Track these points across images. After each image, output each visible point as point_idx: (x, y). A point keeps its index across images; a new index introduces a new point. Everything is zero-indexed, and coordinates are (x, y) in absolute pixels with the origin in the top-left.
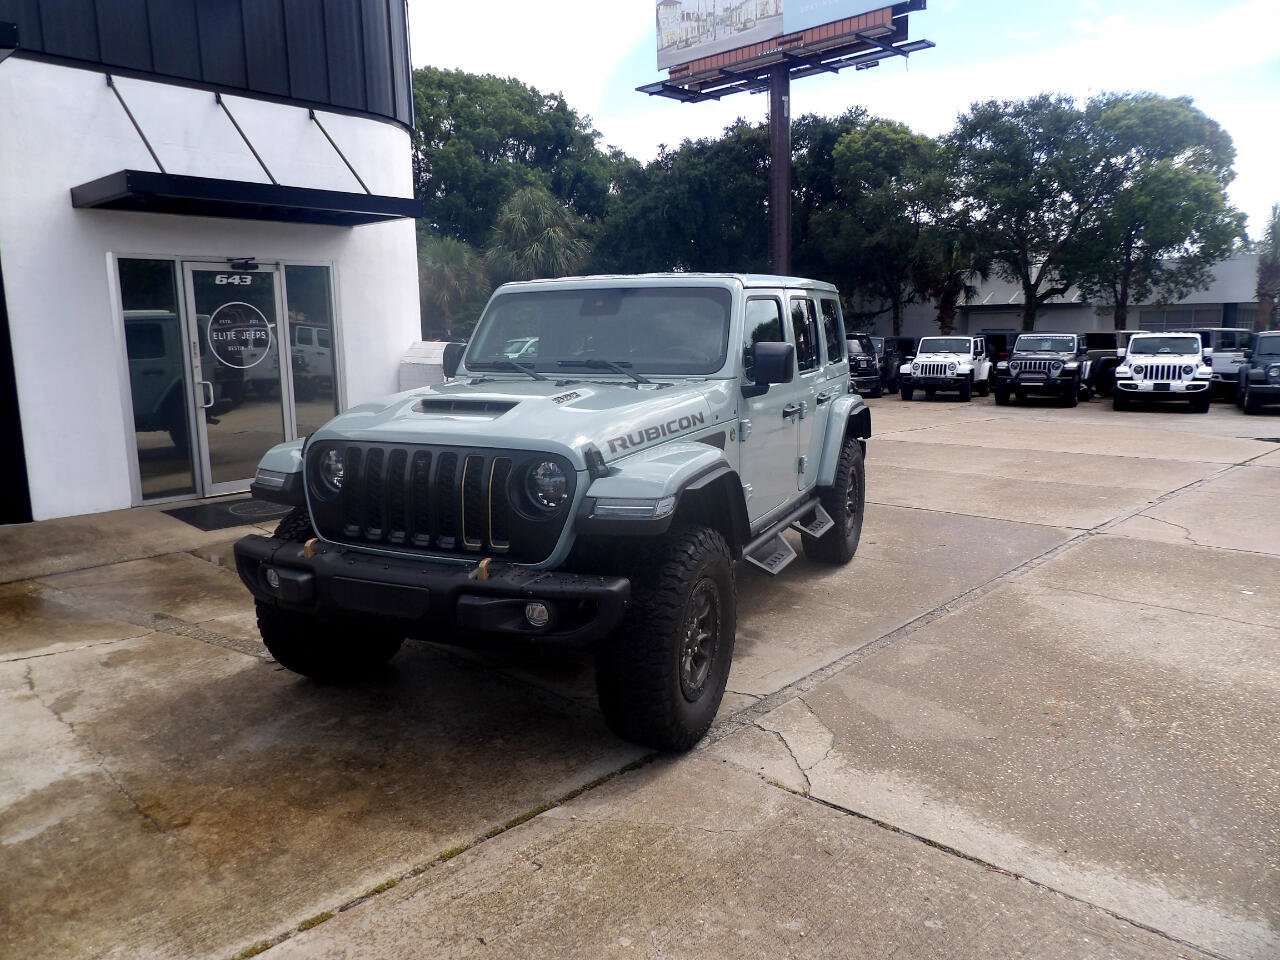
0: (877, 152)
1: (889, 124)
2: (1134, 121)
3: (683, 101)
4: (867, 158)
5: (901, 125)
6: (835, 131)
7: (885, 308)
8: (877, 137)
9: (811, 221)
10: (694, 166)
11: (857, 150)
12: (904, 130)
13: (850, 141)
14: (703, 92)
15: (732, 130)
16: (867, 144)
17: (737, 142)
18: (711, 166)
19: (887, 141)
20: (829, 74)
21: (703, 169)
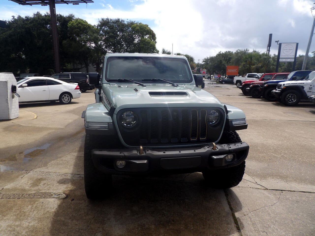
0: (80, 27)
1: (82, 20)
2: (138, 28)
3: (20, 4)
4: (78, 28)
5: (85, 21)
6: (68, 20)
7: (82, 67)
8: (80, 23)
9: (63, 43)
10: (26, 24)
11: (75, 26)
12: (86, 22)
13: (72, 23)
14: (27, 2)
15: (36, 15)
16: (77, 25)
17: (38, 19)
18: (32, 25)
19: (82, 24)
20: (66, 4)
21: (29, 25)
